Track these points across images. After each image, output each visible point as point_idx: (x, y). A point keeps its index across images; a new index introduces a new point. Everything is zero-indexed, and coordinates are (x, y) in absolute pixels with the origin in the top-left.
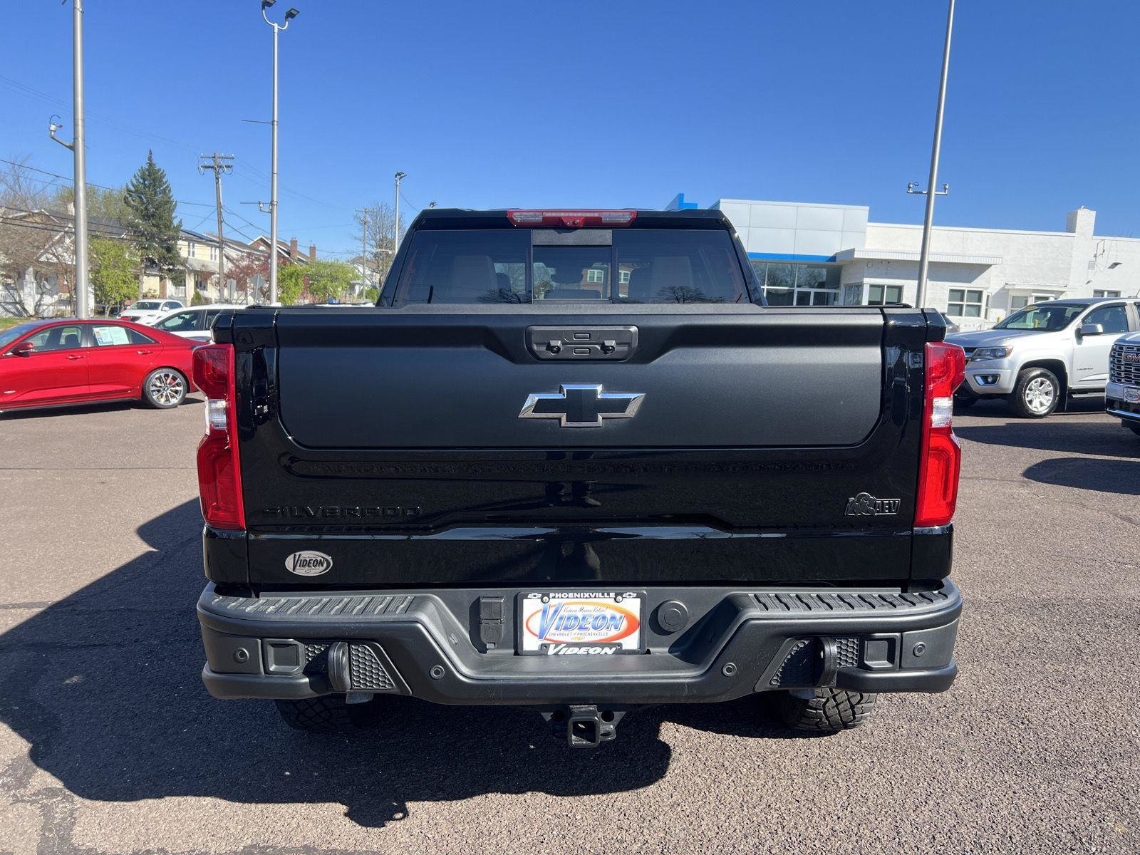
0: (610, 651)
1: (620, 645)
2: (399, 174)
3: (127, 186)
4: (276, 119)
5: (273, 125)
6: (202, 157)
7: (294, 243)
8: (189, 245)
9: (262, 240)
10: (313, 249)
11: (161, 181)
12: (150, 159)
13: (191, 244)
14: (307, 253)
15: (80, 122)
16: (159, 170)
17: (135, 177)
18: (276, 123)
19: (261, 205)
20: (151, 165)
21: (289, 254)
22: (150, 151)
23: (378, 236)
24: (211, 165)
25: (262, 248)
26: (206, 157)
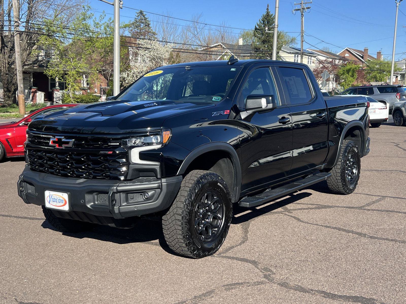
3: (256, 27)
7: (366, 50)
8: (295, 57)
9: (347, 50)
10: (379, 54)
11: (273, 20)
12: (267, 9)
13: (296, 56)
16: (272, 15)
17: (260, 21)
20: (268, 13)
21: (362, 57)
22: (268, 5)
24: (299, 8)
25: (347, 55)
26: (296, 4)
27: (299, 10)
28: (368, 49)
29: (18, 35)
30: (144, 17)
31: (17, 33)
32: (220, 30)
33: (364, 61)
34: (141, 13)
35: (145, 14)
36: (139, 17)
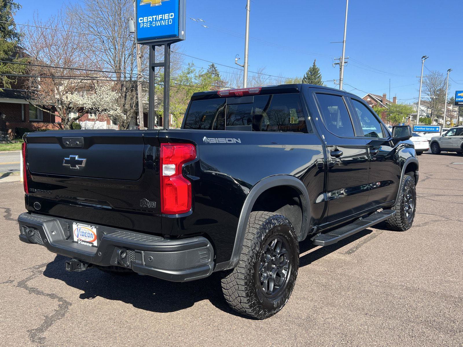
0: (91, 245)
1: (93, 243)
2: (424, 57)
4: (345, 40)
5: (343, 43)
6: (335, 60)
7: (385, 96)
9: (369, 95)
10: (395, 98)
11: (318, 72)
12: (314, 63)
14: (392, 101)
15: (247, 56)
16: (317, 68)
17: (308, 71)
18: (345, 42)
19: (335, 81)
20: (314, 66)
21: (381, 101)
22: (315, 60)
23: (432, 89)
24: (338, 63)
25: (369, 99)
26: (336, 59)
27: (338, 64)
28: (386, 95)
29: (141, 85)
30: (215, 69)
31: (140, 83)
32: (277, 80)
33: (383, 104)
34: (213, 66)
35: (216, 67)
36: (211, 69)
